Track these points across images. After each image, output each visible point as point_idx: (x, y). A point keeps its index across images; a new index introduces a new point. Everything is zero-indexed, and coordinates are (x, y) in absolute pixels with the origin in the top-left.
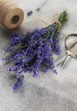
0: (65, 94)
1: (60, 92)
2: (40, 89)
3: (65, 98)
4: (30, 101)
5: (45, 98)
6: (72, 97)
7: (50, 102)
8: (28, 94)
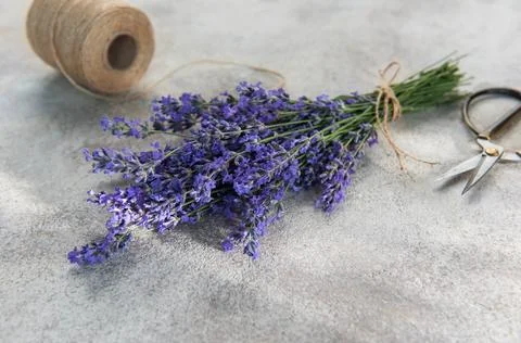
0: (326, 312)
1: (307, 302)
2: (225, 286)
3: (324, 325)
4: (174, 324)
5: (239, 319)
6: (356, 324)
7: (258, 332)
8: (174, 300)
